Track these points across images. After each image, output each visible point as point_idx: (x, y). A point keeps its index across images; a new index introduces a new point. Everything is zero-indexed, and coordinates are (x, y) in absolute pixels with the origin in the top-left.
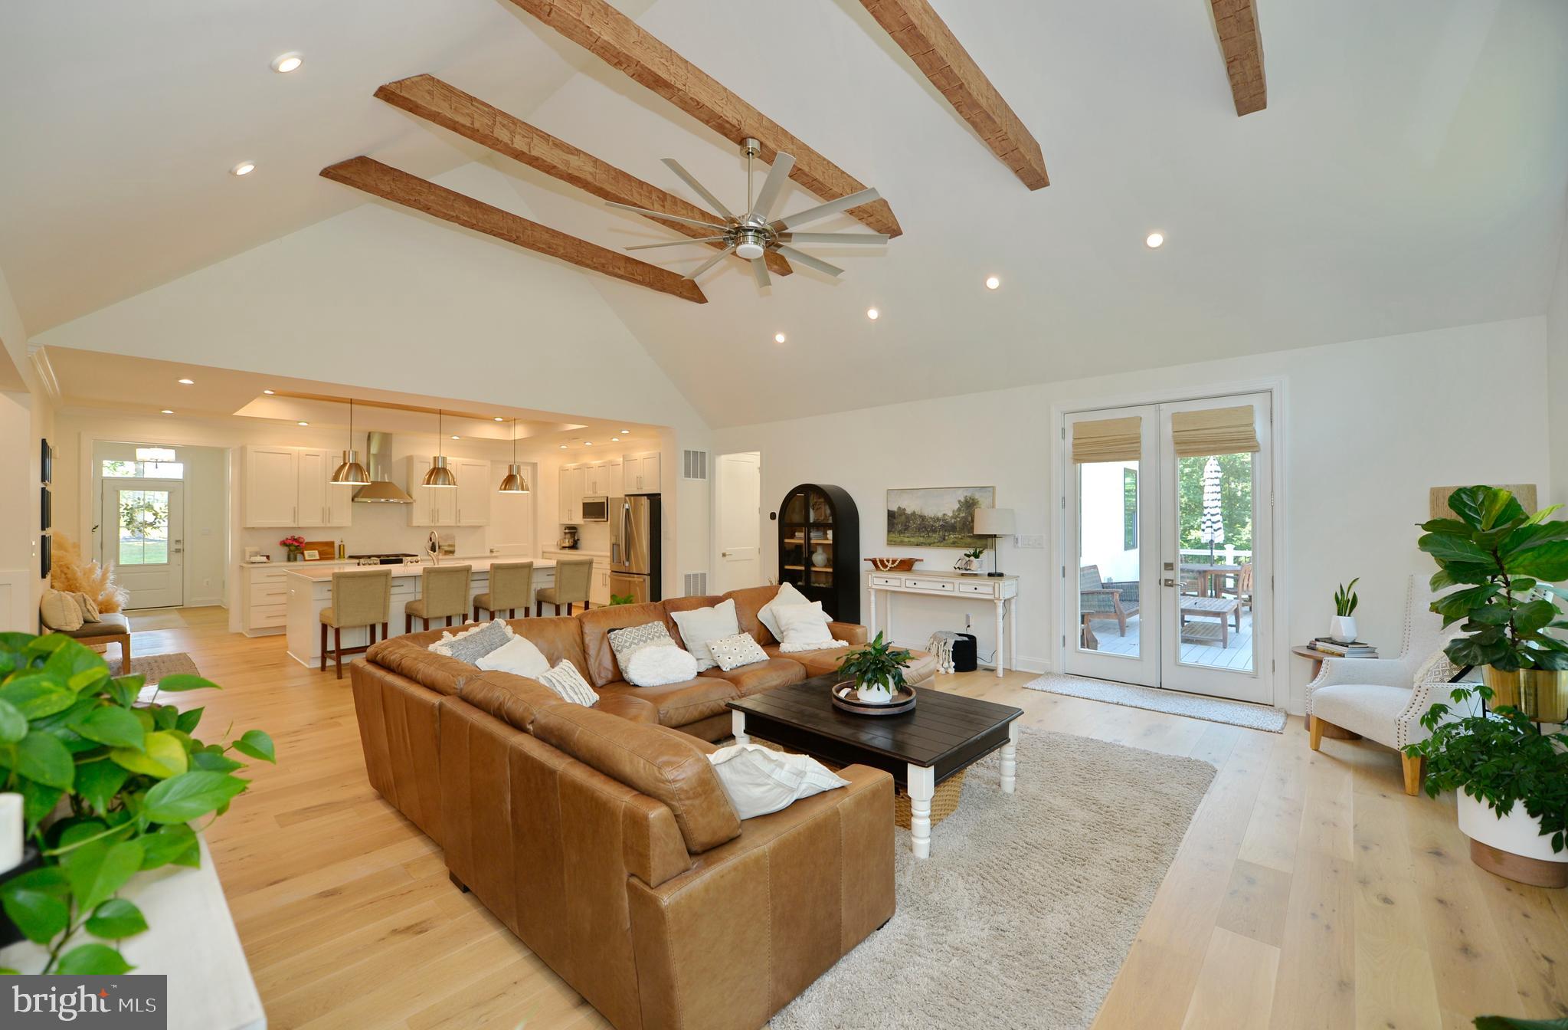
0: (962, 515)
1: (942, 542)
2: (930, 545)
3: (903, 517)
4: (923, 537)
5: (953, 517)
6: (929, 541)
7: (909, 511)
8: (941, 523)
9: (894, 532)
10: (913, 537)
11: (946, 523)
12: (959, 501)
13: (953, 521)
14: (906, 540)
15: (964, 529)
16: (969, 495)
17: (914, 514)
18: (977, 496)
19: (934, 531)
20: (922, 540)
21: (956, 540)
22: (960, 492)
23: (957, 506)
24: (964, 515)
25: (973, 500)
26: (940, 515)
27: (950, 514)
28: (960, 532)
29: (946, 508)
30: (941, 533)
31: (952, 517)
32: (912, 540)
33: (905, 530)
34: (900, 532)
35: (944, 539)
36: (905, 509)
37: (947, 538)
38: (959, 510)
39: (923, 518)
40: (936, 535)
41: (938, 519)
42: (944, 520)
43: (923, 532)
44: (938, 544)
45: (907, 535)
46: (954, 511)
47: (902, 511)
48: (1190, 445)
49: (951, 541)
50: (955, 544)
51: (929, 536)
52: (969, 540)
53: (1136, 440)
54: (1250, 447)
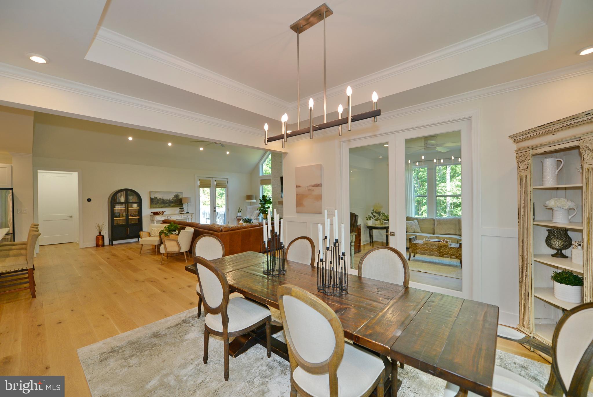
0: (175, 199)
1: (169, 206)
2: (165, 207)
3: (156, 199)
6: (165, 206)
7: (158, 198)
8: (169, 201)
9: (153, 204)
10: (160, 205)
12: (174, 195)
13: (172, 200)
14: (158, 206)
15: (176, 202)
16: (177, 194)
17: (160, 199)
18: (179, 194)
19: (167, 203)
20: (163, 206)
22: (174, 193)
23: (173, 197)
26: (168, 199)
27: (172, 199)
28: (174, 203)
29: (171, 197)
30: (169, 204)
32: (160, 206)
33: (157, 203)
34: (155, 204)
36: (157, 197)
38: (174, 198)
39: (163, 200)
41: (168, 200)
42: (170, 200)
43: (163, 203)
47: (156, 198)
48: (219, 186)
49: (172, 206)
50: (173, 207)
51: (165, 205)
52: (177, 205)
53: (210, 184)
54: (225, 187)
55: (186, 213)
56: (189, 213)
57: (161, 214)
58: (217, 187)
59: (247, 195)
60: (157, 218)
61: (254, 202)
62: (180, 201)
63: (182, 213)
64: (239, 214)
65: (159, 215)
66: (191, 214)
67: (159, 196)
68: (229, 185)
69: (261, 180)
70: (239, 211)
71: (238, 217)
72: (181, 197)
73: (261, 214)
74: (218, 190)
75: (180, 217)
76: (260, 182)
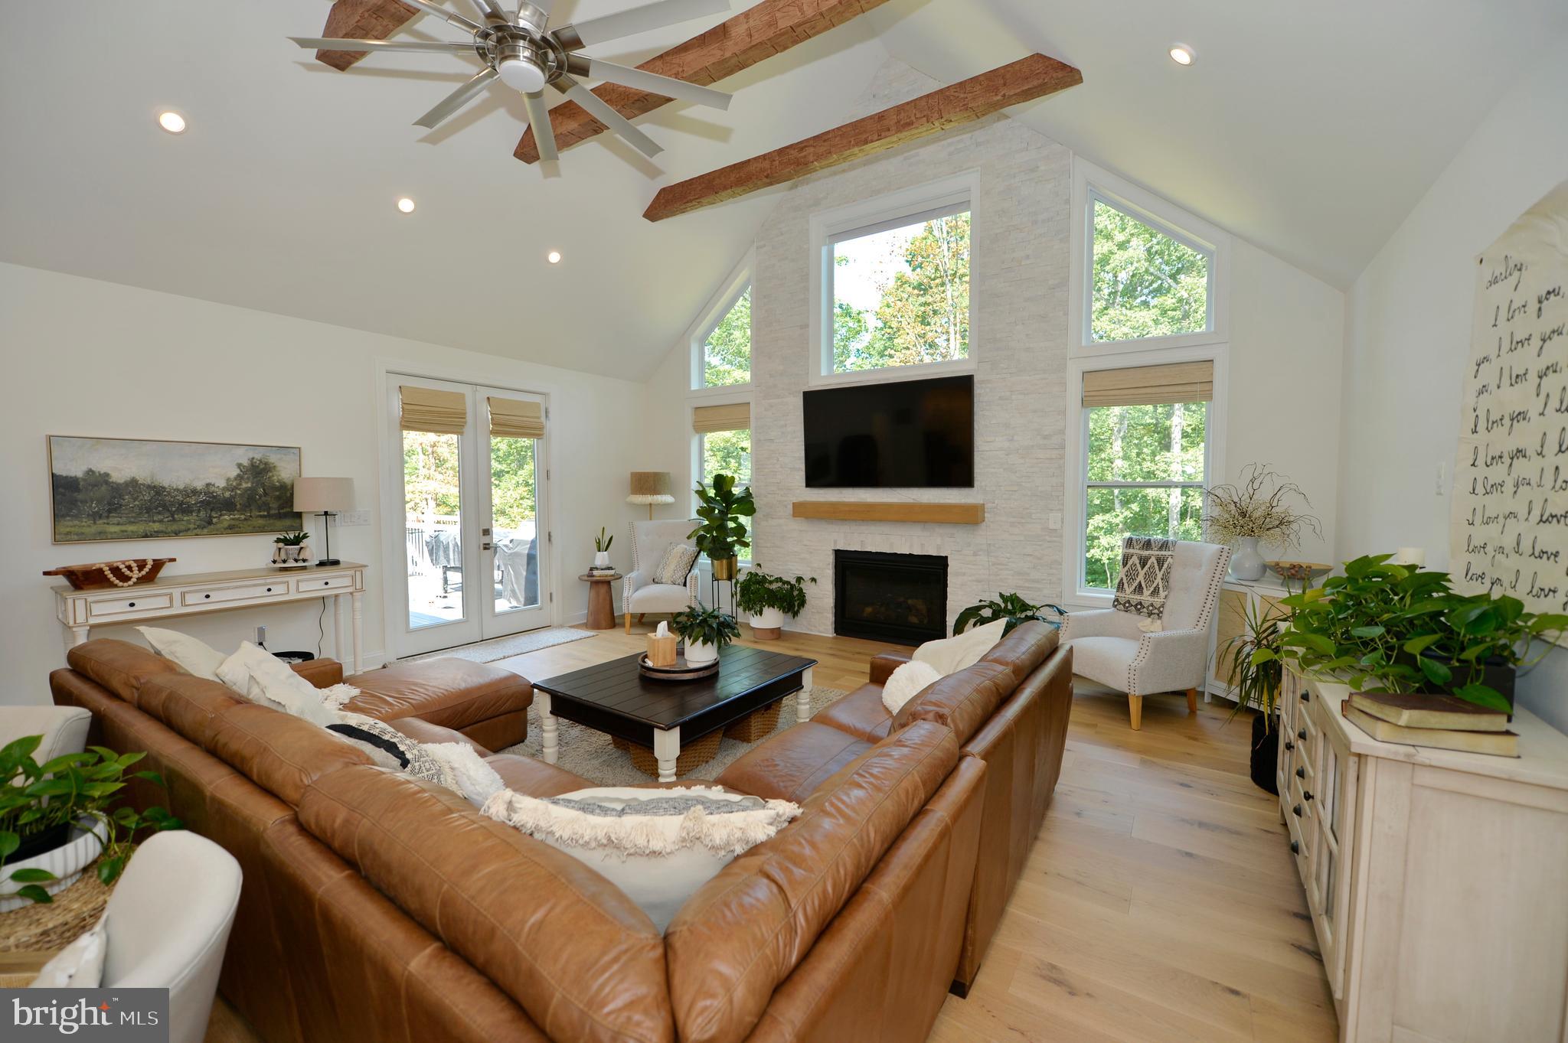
0: (244, 485)
2: (177, 534)
3: (104, 488)
4: (161, 521)
5: (228, 489)
6: (175, 527)
7: (119, 476)
8: (202, 497)
10: (132, 523)
11: (214, 497)
12: (239, 465)
13: (227, 494)
14: (116, 529)
15: (250, 505)
16: (257, 457)
17: (133, 482)
18: (273, 458)
19: (185, 509)
20: (156, 526)
21: (233, 522)
22: (241, 451)
23: (234, 472)
24: (249, 485)
25: (266, 464)
26: (199, 485)
27: (222, 484)
28: (242, 510)
29: (213, 474)
30: (202, 514)
31: (224, 489)
32: (131, 528)
33: (109, 511)
34: (95, 516)
35: (210, 523)
36: (107, 475)
37: (215, 520)
38: (239, 477)
39: (158, 490)
40: (193, 517)
41: (195, 492)
42: (208, 494)
43: (159, 513)
44: (198, 531)
45: (114, 521)
46: (228, 480)
47: (98, 478)
48: (504, 427)
49: (226, 524)
50: (233, 530)
51: (174, 520)
52: (261, 522)
53: (462, 416)
54: (539, 435)
55: (322, 564)
56: (336, 563)
57: (127, 579)
58: (497, 434)
59: (632, 474)
60: (97, 609)
61: (667, 505)
62: (278, 498)
63: (291, 564)
64: (601, 559)
65: (113, 586)
66: (352, 572)
67: (121, 468)
68: (552, 426)
69: (697, 408)
70: (599, 543)
71: (595, 573)
72: (285, 475)
73: (704, 560)
75: (276, 590)
76: (689, 417)
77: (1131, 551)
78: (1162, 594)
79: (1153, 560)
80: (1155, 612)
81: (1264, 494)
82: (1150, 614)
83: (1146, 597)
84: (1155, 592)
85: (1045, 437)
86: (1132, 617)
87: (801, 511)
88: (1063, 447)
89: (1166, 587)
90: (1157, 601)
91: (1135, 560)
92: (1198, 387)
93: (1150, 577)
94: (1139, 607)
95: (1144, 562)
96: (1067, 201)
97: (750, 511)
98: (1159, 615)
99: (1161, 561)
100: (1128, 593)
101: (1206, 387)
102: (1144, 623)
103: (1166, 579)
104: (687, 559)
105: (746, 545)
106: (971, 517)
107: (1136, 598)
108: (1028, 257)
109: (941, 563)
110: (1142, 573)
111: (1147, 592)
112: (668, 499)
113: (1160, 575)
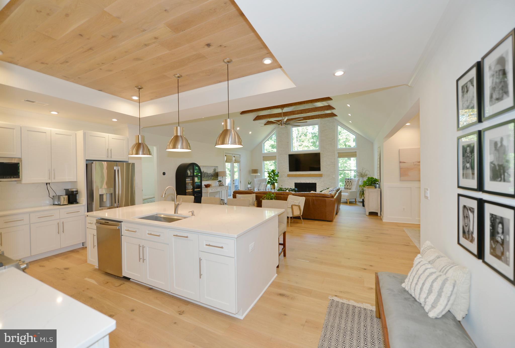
0: (214, 173)
3: (204, 173)
5: (213, 173)
8: (211, 175)
12: (213, 169)
14: (204, 179)
15: (214, 176)
16: (215, 168)
19: (209, 177)
20: (207, 179)
22: (213, 167)
23: (213, 171)
26: (210, 173)
34: (203, 177)
39: (207, 173)
41: (210, 174)
43: (207, 177)
44: (210, 180)
45: (205, 178)
48: (236, 161)
49: (212, 179)
50: (214, 180)
52: (215, 178)
53: (231, 160)
54: (239, 163)
55: (223, 185)
58: (234, 162)
59: (252, 170)
61: (258, 176)
62: (216, 174)
63: (221, 185)
64: (249, 186)
67: (205, 170)
68: (241, 161)
69: (263, 156)
70: (249, 183)
71: (249, 188)
72: (217, 171)
73: (269, 185)
74: (236, 165)
75: (221, 189)
76: (262, 158)
77: (346, 180)
78: (351, 186)
79: (349, 181)
80: (350, 189)
81: (364, 171)
82: (349, 189)
83: (349, 187)
84: (350, 186)
85: (332, 163)
86: (347, 190)
87: (289, 176)
88: (335, 164)
89: (352, 185)
90: (350, 187)
91: (347, 181)
92: (355, 156)
93: (349, 184)
94: (348, 188)
95: (348, 182)
96: (334, 126)
97: (278, 176)
98: (351, 189)
99: (350, 181)
100: (346, 187)
101: (356, 155)
102: (349, 191)
103: (351, 184)
104: (265, 186)
105: (277, 182)
106: (321, 176)
107: (347, 187)
108: (328, 134)
109: (315, 184)
110: (348, 183)
111: (349, 186)
112: (259, 174)
113: (350, 183)
